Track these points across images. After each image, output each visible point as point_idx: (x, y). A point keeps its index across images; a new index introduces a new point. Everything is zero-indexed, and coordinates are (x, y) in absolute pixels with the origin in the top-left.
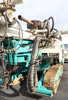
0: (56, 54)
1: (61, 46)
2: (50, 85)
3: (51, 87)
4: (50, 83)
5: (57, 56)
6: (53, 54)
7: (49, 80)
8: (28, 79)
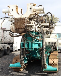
0: (54, 43)
1: (56, 35)
2: (54, 65)
3: (55, 66)
4: (54, 63)
5: (55, 45)
6: (51, 42)
7: (53, 61)
8: (43, 59)
